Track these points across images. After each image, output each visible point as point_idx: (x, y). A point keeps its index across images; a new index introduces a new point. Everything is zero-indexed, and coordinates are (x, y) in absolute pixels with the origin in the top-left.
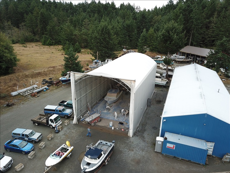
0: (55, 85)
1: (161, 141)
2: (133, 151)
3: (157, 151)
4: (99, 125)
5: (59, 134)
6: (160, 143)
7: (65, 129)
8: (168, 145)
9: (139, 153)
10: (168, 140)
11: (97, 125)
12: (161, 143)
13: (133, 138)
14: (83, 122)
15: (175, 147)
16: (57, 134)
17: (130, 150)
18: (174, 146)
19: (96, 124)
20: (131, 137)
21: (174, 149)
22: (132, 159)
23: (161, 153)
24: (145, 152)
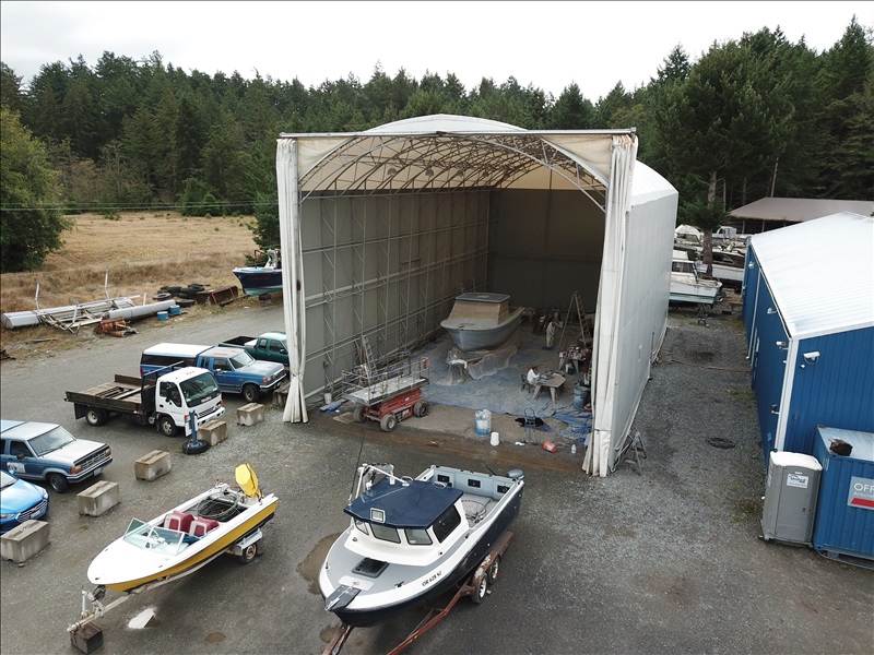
0: (213, 302)
1: (805, 471)
2: (632, 534)
3: (781, 537)
4: (421, 428)
5: (201, 457)
6: (800, 482)
7: (240, 439)
9: (675, 547)
10: (857, 456)
11: (408, 428)
12: (805, 485)
14: (336, 418)
16: (192, 457)
17: (610, 531)
22: (637, 576)
23: (809, 549)
24: (703, 542)
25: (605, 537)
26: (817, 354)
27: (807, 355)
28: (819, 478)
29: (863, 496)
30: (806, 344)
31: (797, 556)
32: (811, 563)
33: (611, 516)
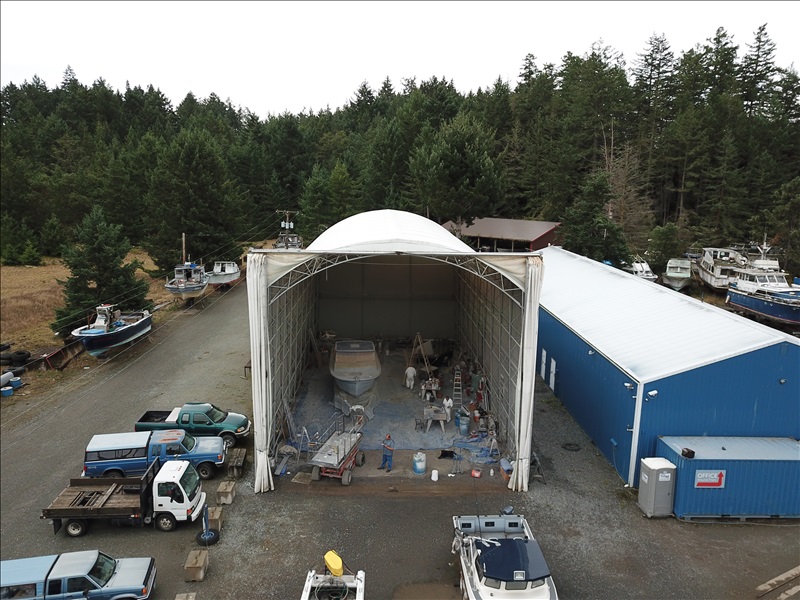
0: (48, 368)
1: (668, 470)
2: (578, 533)
3: (658, 514)
4: (370, 476)
5: (222, 546)
6: (666, 478)
7: (236, 519)
8: (703, 476)
9: (607, 536)
10: (698, 456)
11: (361, 480)
12: (669, 479)
13: (537, 494)
14: (294, 480)
15: (723, 479)
16: (213, 547)
17: (565, 534)
18: (721, 475)
20: (526, 489)
21: (722, 486)
22: (604, 564)
23: (672, 517)
25: (566, 540)
26: (655, 392)
27: (650, 393)
28: (676, 473)
29: (702, 481)
30: (649, 386)
31: (669, 523)
32: (678, 527)
33: (555, 522)
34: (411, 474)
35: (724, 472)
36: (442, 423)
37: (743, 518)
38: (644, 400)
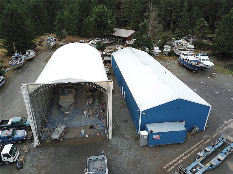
1: (146, 135)
2: (122, 154)
3: (144, 145)
4: (69, 137)
5: (24, 169)
6: (146, 137)
8: (154, 136)
9: (130, 154)
10: (153, 132)
11: (66, 139)
13: (114, 140)
14: (47, 141)
15: (160, 137)
16: (21, 170)
17: (119, 154)
18: (159, 136)
19: (65, 137)
20: (111, 139)
21: (160, 138)
23: (147, 146)
24: (133, 150)
25: (119, 156)
26: (145, 113)
27: (143, 114)
28: (148, 136)
30: (143, 112)
31: (146, 147)
32: (148, 148)
33: (117, 150)
34: (80, 136)
35: (160, 135)
36: (91, 116)
37: (165, 144)
38: (142, 115)
